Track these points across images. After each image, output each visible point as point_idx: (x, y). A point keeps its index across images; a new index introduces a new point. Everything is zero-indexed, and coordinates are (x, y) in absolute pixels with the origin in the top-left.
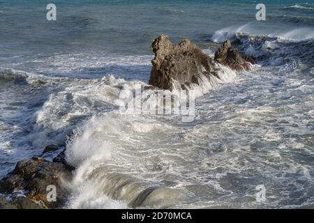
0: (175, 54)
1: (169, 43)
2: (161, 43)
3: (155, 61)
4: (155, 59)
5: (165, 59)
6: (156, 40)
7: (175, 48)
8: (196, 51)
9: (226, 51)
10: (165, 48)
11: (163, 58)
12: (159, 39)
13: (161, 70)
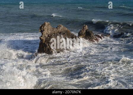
0: (54, 34)
1: (50, 27)
2: (45, 27)
3: (42, 38)
4: (42, 36)
5: (48, 36)
6: (42, 25)
7: (54, 30)
8: (67, 32)
9: (85, 31)
10: (48, 30)
11: (47, 36)
12: (44, 24)
13: (46, 43)
